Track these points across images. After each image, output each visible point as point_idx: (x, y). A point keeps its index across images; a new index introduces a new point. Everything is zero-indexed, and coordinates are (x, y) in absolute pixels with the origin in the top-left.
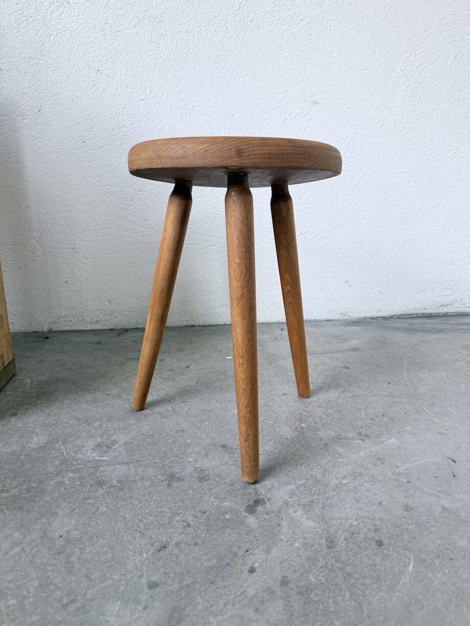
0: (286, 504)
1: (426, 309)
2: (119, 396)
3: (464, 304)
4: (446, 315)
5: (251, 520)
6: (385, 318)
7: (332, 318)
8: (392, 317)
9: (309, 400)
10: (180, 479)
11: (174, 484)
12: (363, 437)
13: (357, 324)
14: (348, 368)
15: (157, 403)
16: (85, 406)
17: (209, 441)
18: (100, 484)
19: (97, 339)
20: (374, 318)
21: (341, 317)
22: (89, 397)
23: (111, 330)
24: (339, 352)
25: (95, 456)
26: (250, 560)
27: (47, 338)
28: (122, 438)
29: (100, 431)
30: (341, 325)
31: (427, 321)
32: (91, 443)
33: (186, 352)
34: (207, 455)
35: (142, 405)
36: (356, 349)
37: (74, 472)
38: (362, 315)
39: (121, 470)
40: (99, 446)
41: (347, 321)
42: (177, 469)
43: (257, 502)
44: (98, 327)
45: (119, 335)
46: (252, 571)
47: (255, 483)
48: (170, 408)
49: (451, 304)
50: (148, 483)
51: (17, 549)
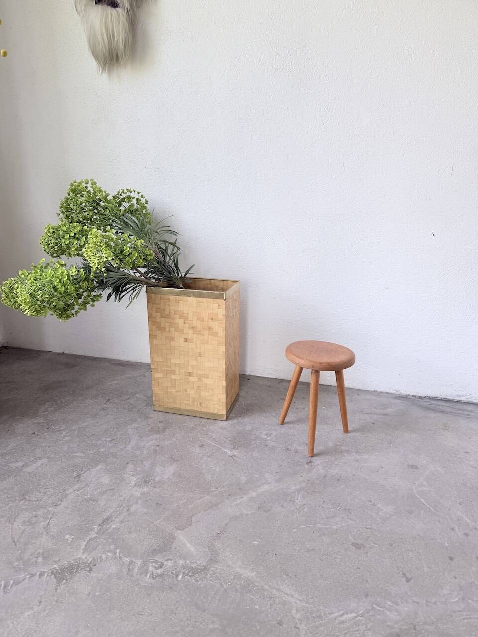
0: (318, 465)
1: (447, 396)
2: (275, 416)
3: (472, 397)
4: (459, 402)
5: (306, 466)
6: (421, 397)
7: (390, 392)
8: (425, 397)
9: (346, 434)
10: (289, 450)
11: (288, 451)
12: (357, 452)
13: (401, 398)
14: (374, 423)
15: (288, 423)
16: (263, 418)
17: (302, 441)
18: (267, 446)
19: (269, 384)
20: (414, 396)
21: (395, 392)
22: (265, 414)
23: (276, 379)
24: (377, 414)
25: (266, 437)
26: (302, 474)
27: (249, 379)
28: (274, 433)
29: (268, 429)
30: (392, 397)
31: (443, 403)
32: (265, 433)
33: (306, 400)
34: (300, 445)
35: (283, 423)
36: (387, 414)
37: (259, 440)
38: (408, 393)
39: (273, 443)
40: (267, 434)
41: (398, 395)
42: (289, 447)
43: (310, 462)
44: (270, 376)
45: (279, 382)
46: (301, 476)
47: (312, 457)
48: (292, 426)
49: (463, 396)
50: (280, 449)
51: (245, 457)
